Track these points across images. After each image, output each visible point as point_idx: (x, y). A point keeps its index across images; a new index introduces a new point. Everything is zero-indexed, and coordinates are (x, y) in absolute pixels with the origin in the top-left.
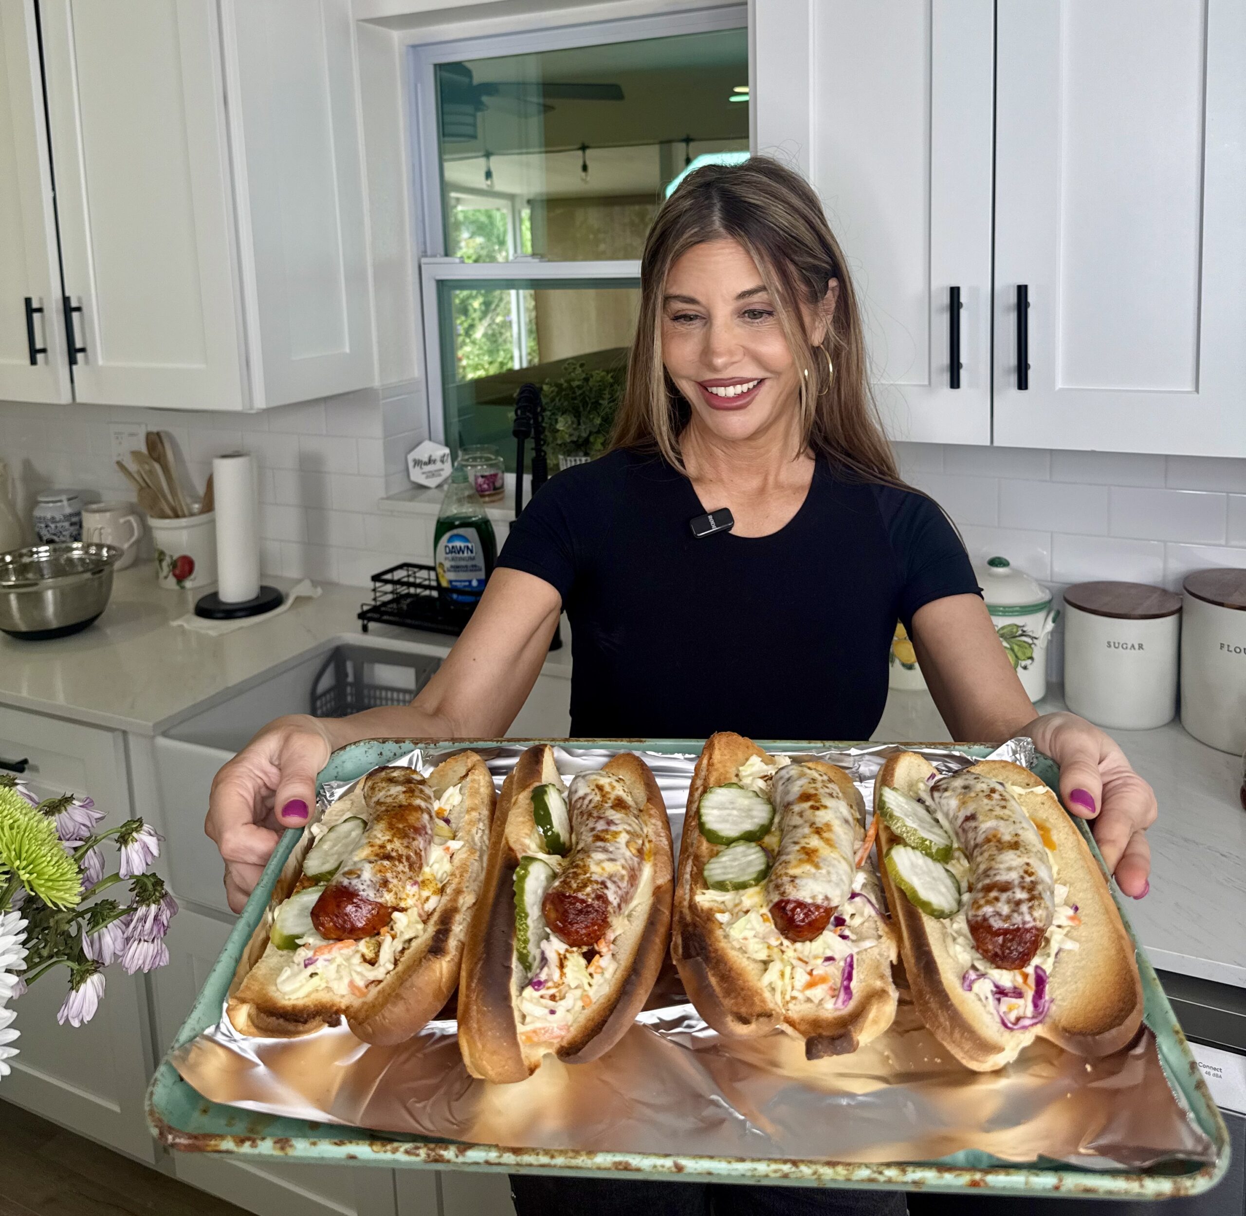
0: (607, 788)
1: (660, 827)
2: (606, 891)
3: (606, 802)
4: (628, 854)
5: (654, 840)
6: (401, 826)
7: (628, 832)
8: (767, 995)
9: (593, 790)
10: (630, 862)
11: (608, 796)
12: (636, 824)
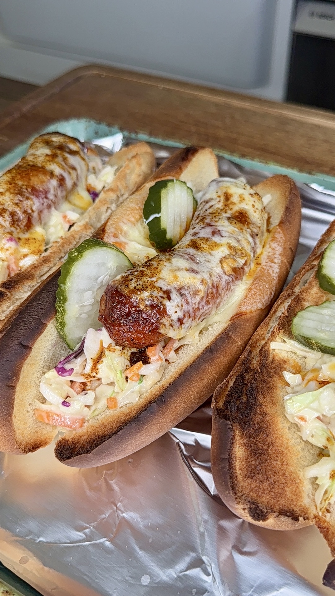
0: (235, 199)
1: (278, 253)
2: (166, 302)
3: (226, 212)
4: (218, 270)
5: (263, 263)
6: (20, 183)
7: (230, 247)
8: (307, 487)
9: (219, 197)
10: (215, 279)
11: (231, 206)
12: (249, 243)
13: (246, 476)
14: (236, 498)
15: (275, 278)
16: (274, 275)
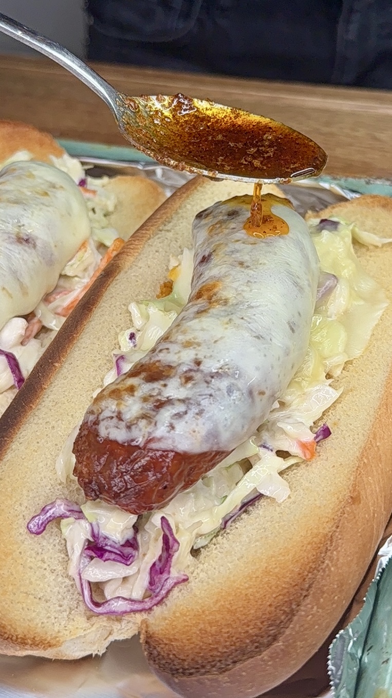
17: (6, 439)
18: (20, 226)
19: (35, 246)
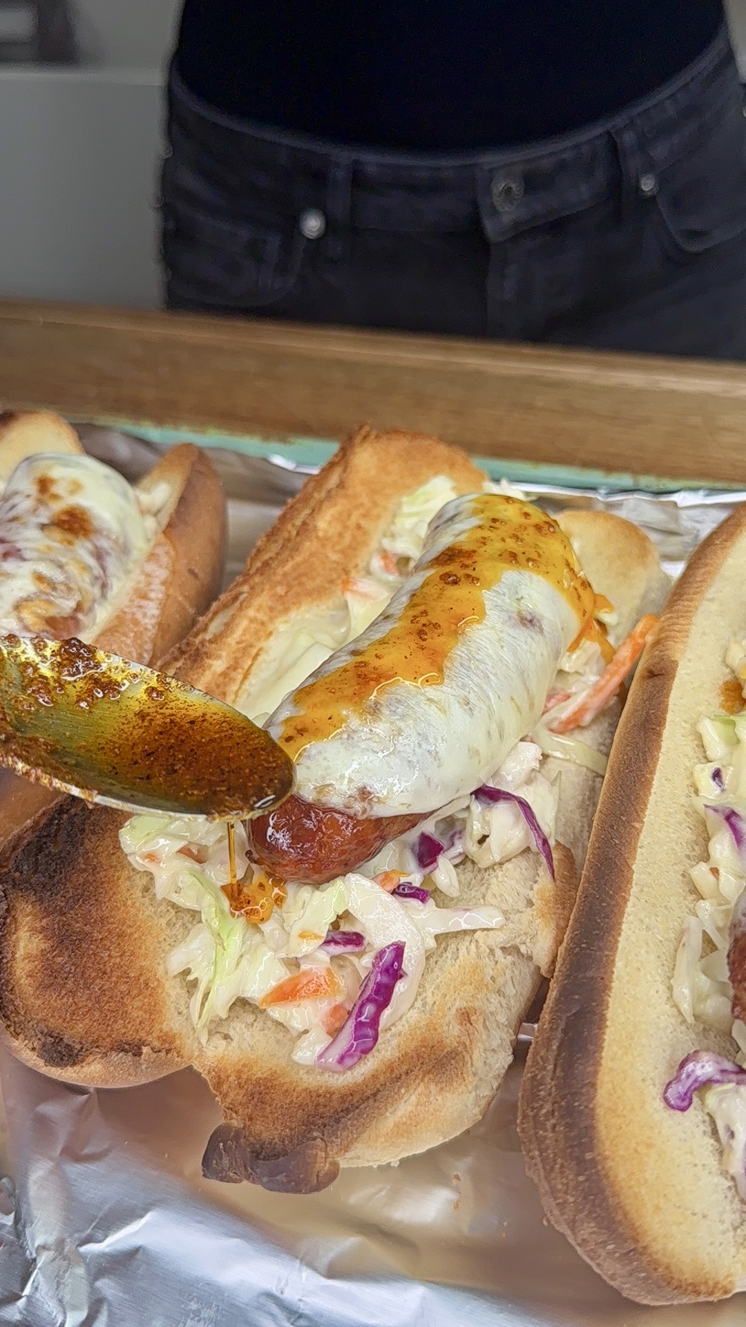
0: (61, 489)
1: (158, 581)
5: (125, 603)
7: (40, 579)
8: (173, 993)
12: (87, 568)
13: (44, 987)
14: (8, 1026)
15: (150, 627)
16: (147, 621)
17: (606, 953)
18: (518, 599)
19: (541, 631)
